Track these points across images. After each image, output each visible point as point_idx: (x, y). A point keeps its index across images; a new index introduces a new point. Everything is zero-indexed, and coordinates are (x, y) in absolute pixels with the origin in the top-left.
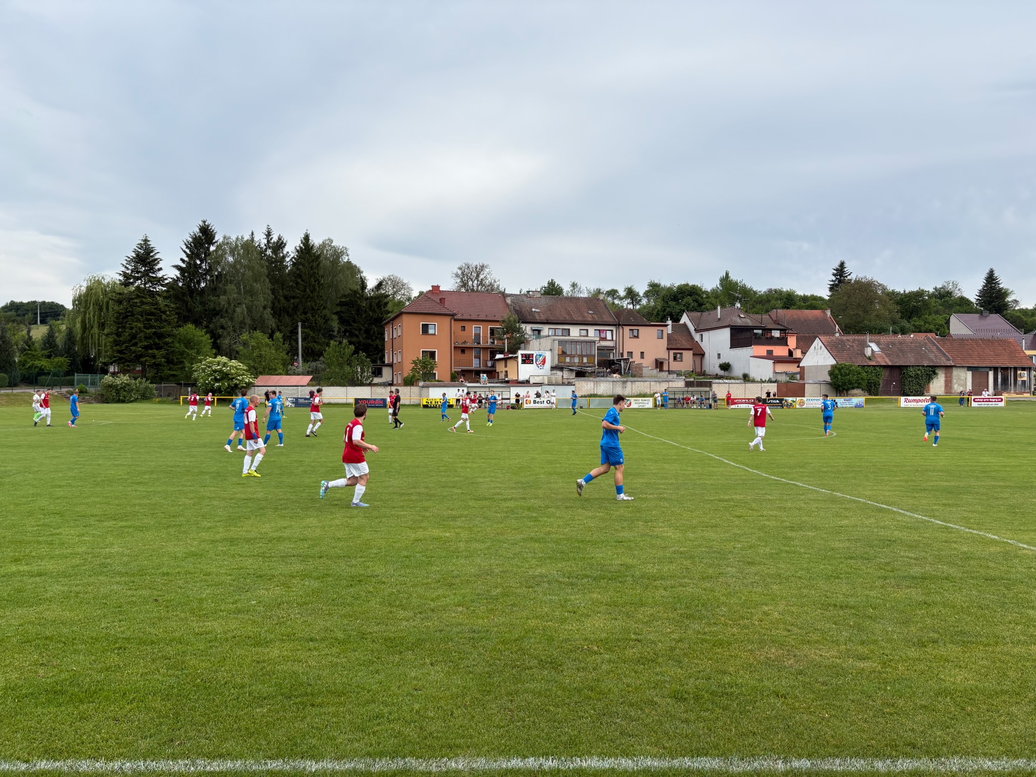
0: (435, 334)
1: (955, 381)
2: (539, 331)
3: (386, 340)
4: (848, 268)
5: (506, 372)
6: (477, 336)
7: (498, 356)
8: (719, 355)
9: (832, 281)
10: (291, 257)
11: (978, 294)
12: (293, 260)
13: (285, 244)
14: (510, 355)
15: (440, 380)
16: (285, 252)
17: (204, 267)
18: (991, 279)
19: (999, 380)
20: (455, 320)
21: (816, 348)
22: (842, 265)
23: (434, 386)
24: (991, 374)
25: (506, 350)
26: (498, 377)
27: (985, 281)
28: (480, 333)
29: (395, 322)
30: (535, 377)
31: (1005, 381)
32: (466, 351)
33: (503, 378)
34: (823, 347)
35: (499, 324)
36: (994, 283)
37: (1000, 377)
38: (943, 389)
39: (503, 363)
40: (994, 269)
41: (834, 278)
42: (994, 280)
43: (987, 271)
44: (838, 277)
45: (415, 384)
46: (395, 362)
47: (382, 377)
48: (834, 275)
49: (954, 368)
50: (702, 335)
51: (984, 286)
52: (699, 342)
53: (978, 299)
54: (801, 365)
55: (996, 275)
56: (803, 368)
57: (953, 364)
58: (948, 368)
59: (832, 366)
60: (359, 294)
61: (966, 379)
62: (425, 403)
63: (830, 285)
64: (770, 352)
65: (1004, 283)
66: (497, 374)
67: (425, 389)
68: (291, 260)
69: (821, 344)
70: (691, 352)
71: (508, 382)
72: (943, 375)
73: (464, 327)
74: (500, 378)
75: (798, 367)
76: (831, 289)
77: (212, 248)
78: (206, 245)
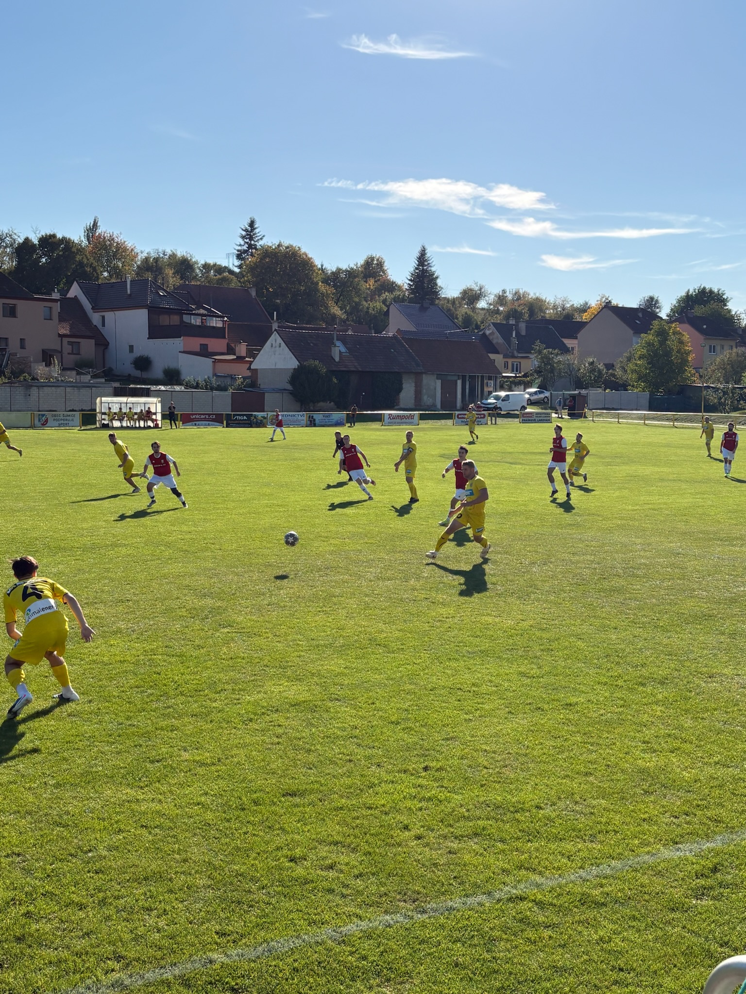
1: (424, 391)
4: (259, 230)
8: (131, 348)
9: (240, 245)
11: (409, 278)
18: (422, 259)
19: (467, 391)
21: (274, 345)
22: (252, 224)
24: (459, 382)
27: (417, 263)
31: (472, 390)
34: (283, 344)
36: (426, 265)
37: (467, 387)
38: (413, 401)
40: (426, 247)
41: (242, 243)
42: (426, 261)
43: (419, 249)
44: (247, 240)
48: (243, 237)
49: (424, 376)
50: (103, 317)
51: (417, 269)
52: (100, 327)
53: (409, 284)
54: (252, 368)
55: (428, 255)
56: (256, 370)
57: (423, 371)
58: (418, 375)
59: (295, 369)
61: (435, 389)
63: (238, 251)
64: (204, 347)
65: (436, 267)
69: (279, 340)
70: (93, 341)
72: (413, 384)
75: (249, 368)
76: (239, 257)
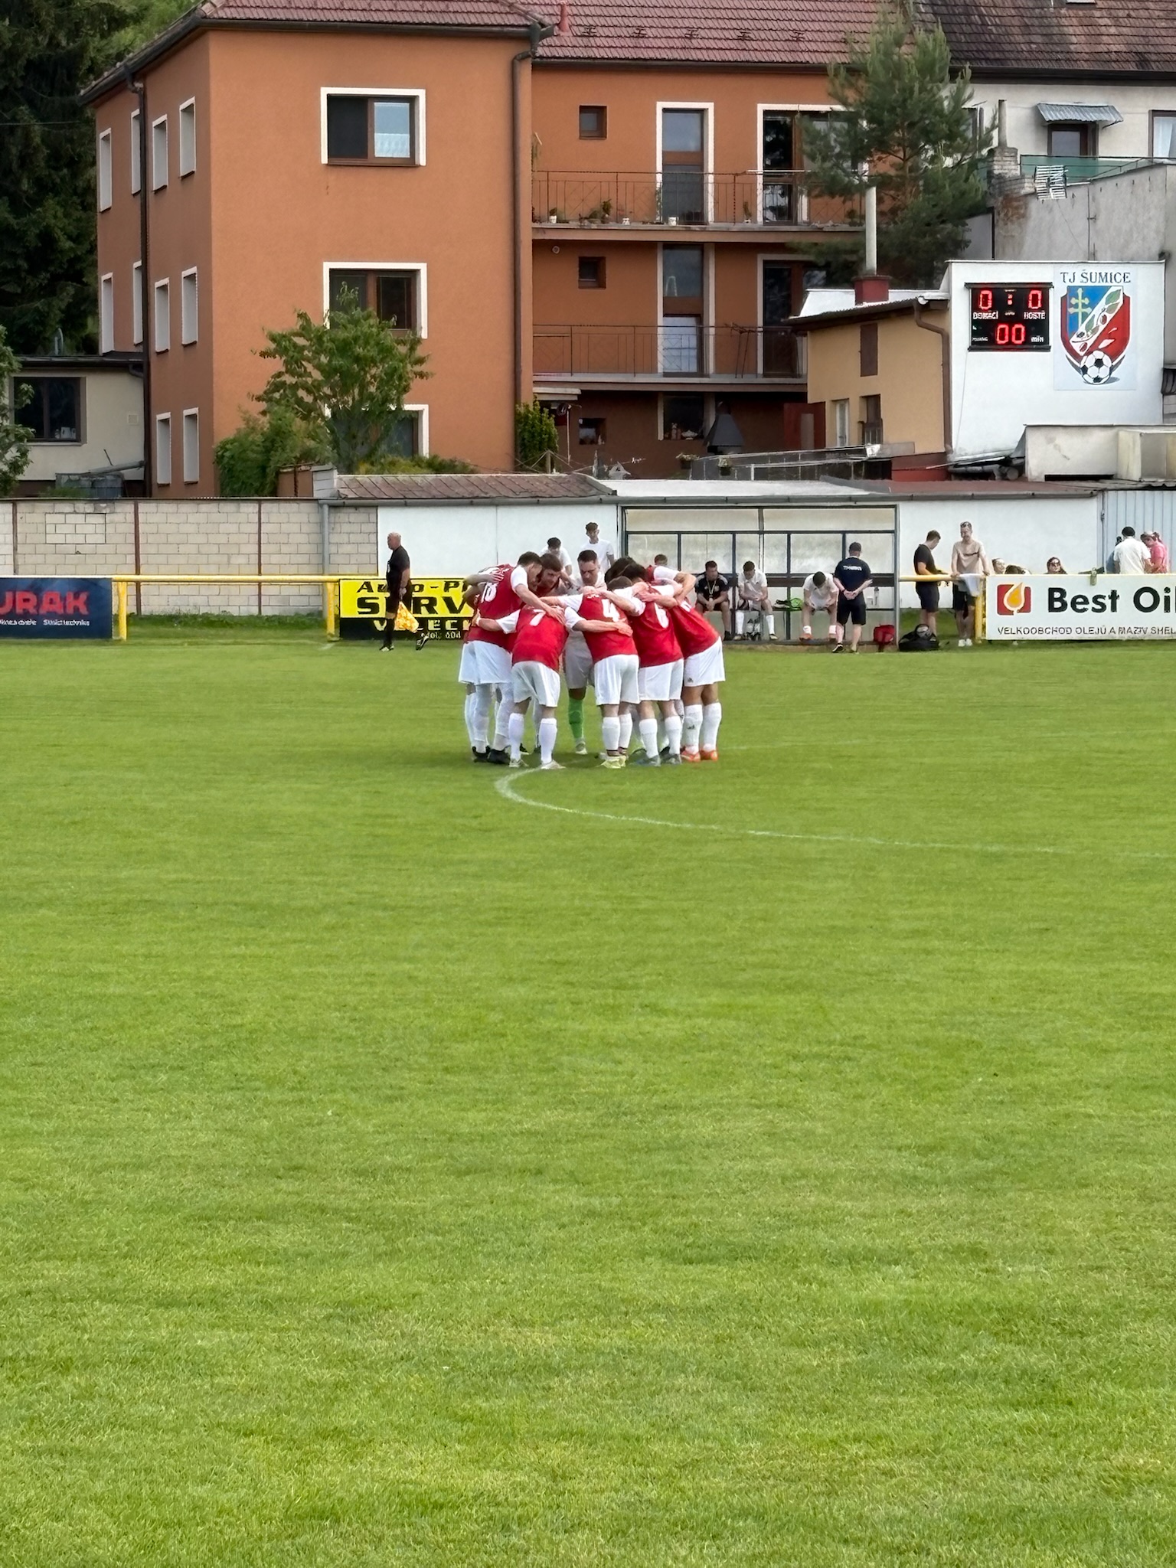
0: (410, 163)
2: (1087, 132)
3: (105, 200)
5: (873, 402)
6: (684, 169)
7: (819, 302)
14: (896, 296)
15: (445, 456)
20: (544, 66)
23: (406, 500)
25: (872, 261)
26: (820, 439)
28: (702, 153)
29: (158, 85)
30: (1062, 439)
32: (614, 271)
33: (852, 442)
35: (822, 85)
39: (850, 341)
45: (286, 482)
46: (160, 342)
47: (78, 439)
62: (351, 611)
66: (808, 419)
67: (349, 522)
71: (879, 469)
73: (600, 111)
74: (833, 442)
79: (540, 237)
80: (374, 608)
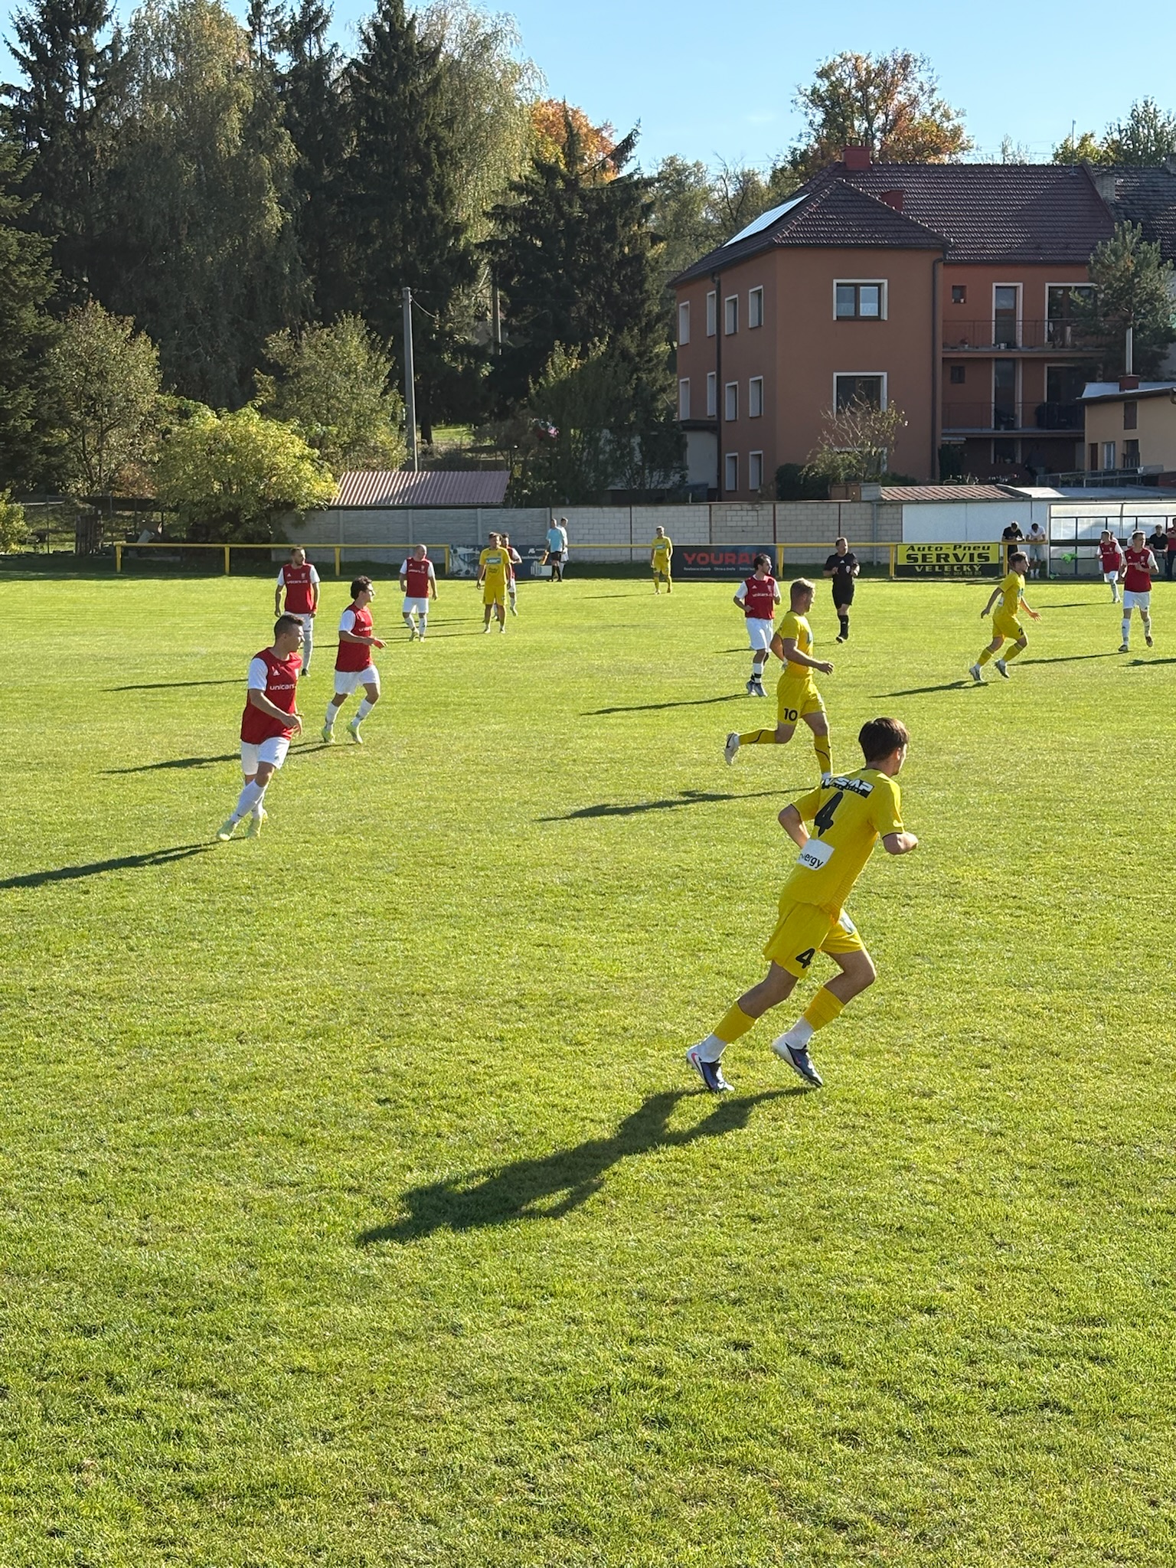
0: (878, 319)
5: (1133, 445)
6: (1006, 316)
7: (1091, 390)
10: (346, 61)
12: (354, 70)
13: (327, 21)
14: (1143, 388)
16: (326, 48)
17: (77, 105)
23: (917, 502)
25: (1129, 366)
26: (1089, 464)
28: (1012, 313)
29: (732, 278)
32: (968, 374)
33: (1119, 465)
35: (1084, 274)
39: (1118, 412)
46: (729, 414)
60: (563, 177)
62: (903, 561)
68: (346, 71)
71: (1151, 481)
73: (963, 288)
74: (1103, 465)
77: (102, 39)
78: (83, 30)
79: (946, 356)
80: (916, 560)
